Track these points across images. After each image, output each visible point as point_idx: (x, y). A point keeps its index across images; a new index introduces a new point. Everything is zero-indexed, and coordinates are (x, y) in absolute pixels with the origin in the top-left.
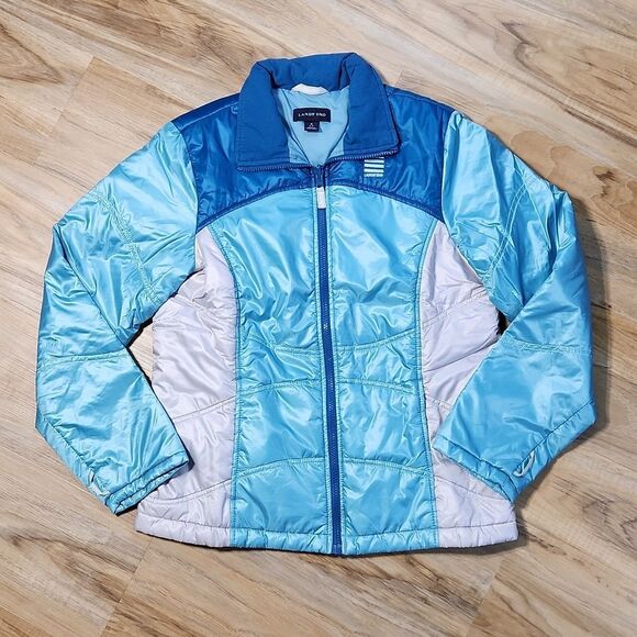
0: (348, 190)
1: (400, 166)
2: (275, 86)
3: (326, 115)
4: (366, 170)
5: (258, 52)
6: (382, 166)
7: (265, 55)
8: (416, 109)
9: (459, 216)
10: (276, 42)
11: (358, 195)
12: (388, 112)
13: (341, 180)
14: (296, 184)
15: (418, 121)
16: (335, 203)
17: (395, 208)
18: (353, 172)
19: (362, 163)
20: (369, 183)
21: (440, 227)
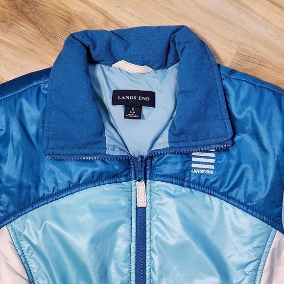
0: (172, 188)
1: (233, 163)
2: (91, 61)
3: (149, 99)
4: (193, 165)
5: (76, 20)
6: (213, 161)
7: (85, 23)
8: (255, 96)
10: (97, 9)
11: (185, 195)
12: (222, 99)
13: (165, 176)
14: (112, 177)
16: (156, 202)
17: (226, 212)
18: (179, 167)
19: (189, 157)
20: (197, 180)
21: (280, 238)
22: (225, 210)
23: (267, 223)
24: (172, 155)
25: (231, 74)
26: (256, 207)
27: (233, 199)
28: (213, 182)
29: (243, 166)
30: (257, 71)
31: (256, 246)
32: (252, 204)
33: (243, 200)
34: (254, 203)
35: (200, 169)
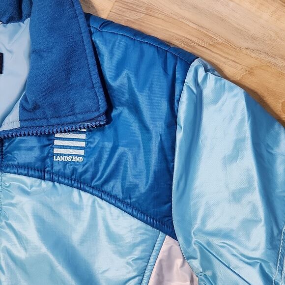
1: (109, 145)
4: (56, 151)
6: (83, 144)
9: (200, 230)
12: (91, 61)
13: (18, 166)
15: (137, 75)
16: (7, 201)
17: (100, 213)
18: (36, 153)
19: (49, 140)
20: (62, 170)
21: (170, 246)
22: (98, 209)
23: (152, 226)
24: (25, 138)
25: (104, 26)
26: (137, 205)
27: (108, 194)
28: (82, 172)
29: (120, 150)
30: (144, 23)
31: (136, 257)
32: (132, 201)
33: (120, 196)
34: (134, 200)
35: (65, 155)
